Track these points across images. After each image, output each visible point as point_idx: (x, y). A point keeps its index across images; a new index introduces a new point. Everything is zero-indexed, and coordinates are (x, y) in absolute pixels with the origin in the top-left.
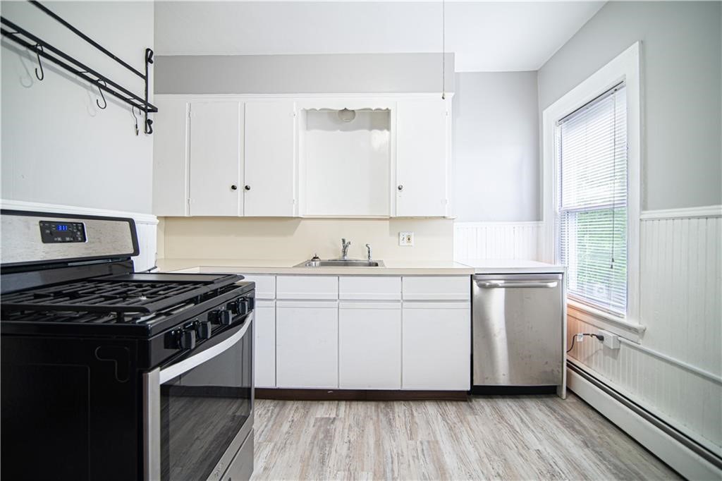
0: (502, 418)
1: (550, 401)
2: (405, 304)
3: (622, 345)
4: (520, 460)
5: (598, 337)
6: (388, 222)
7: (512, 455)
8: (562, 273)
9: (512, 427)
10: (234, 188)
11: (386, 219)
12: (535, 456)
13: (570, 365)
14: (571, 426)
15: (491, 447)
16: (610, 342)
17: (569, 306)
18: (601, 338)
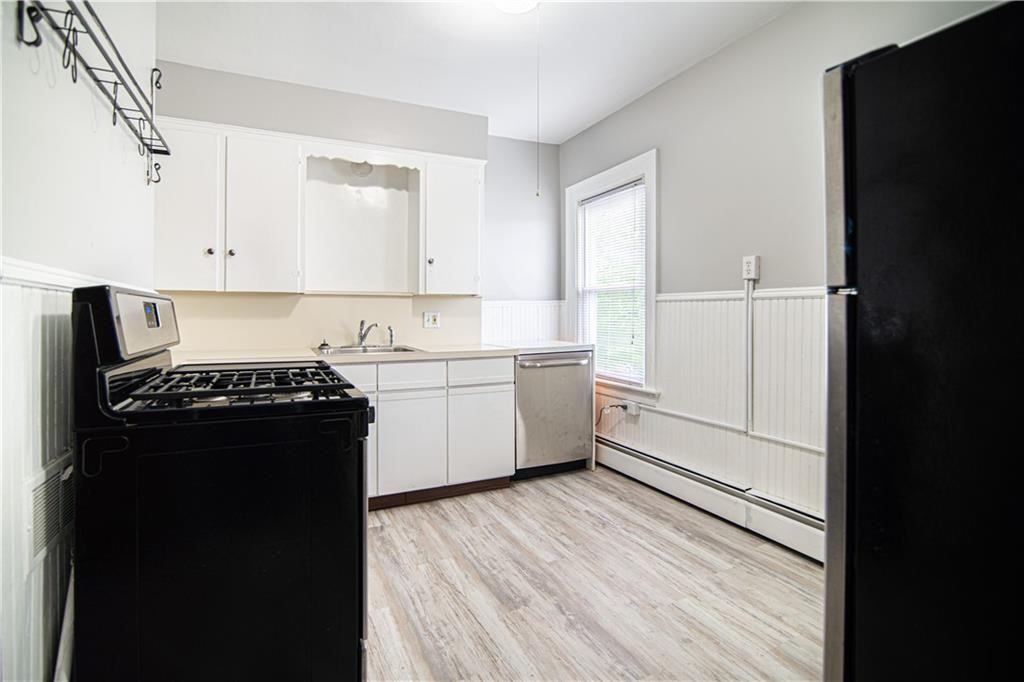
0: (548, 494)
1: (583, 474)
2: (451, 391)
3: (642, 412)
4: (575, 520)
5: (622, 407)
6: (410, 300)
7: (567, 518)
8: (592, 351)
9: (559, 499)
10: (210, 252)
11: (409, 297)
12: (586, 516)
13: (599, 440)
14: (605, 489)
15: (547, 517)
16: (632, 410)
17: (598, 384)
18: (625, 407)
